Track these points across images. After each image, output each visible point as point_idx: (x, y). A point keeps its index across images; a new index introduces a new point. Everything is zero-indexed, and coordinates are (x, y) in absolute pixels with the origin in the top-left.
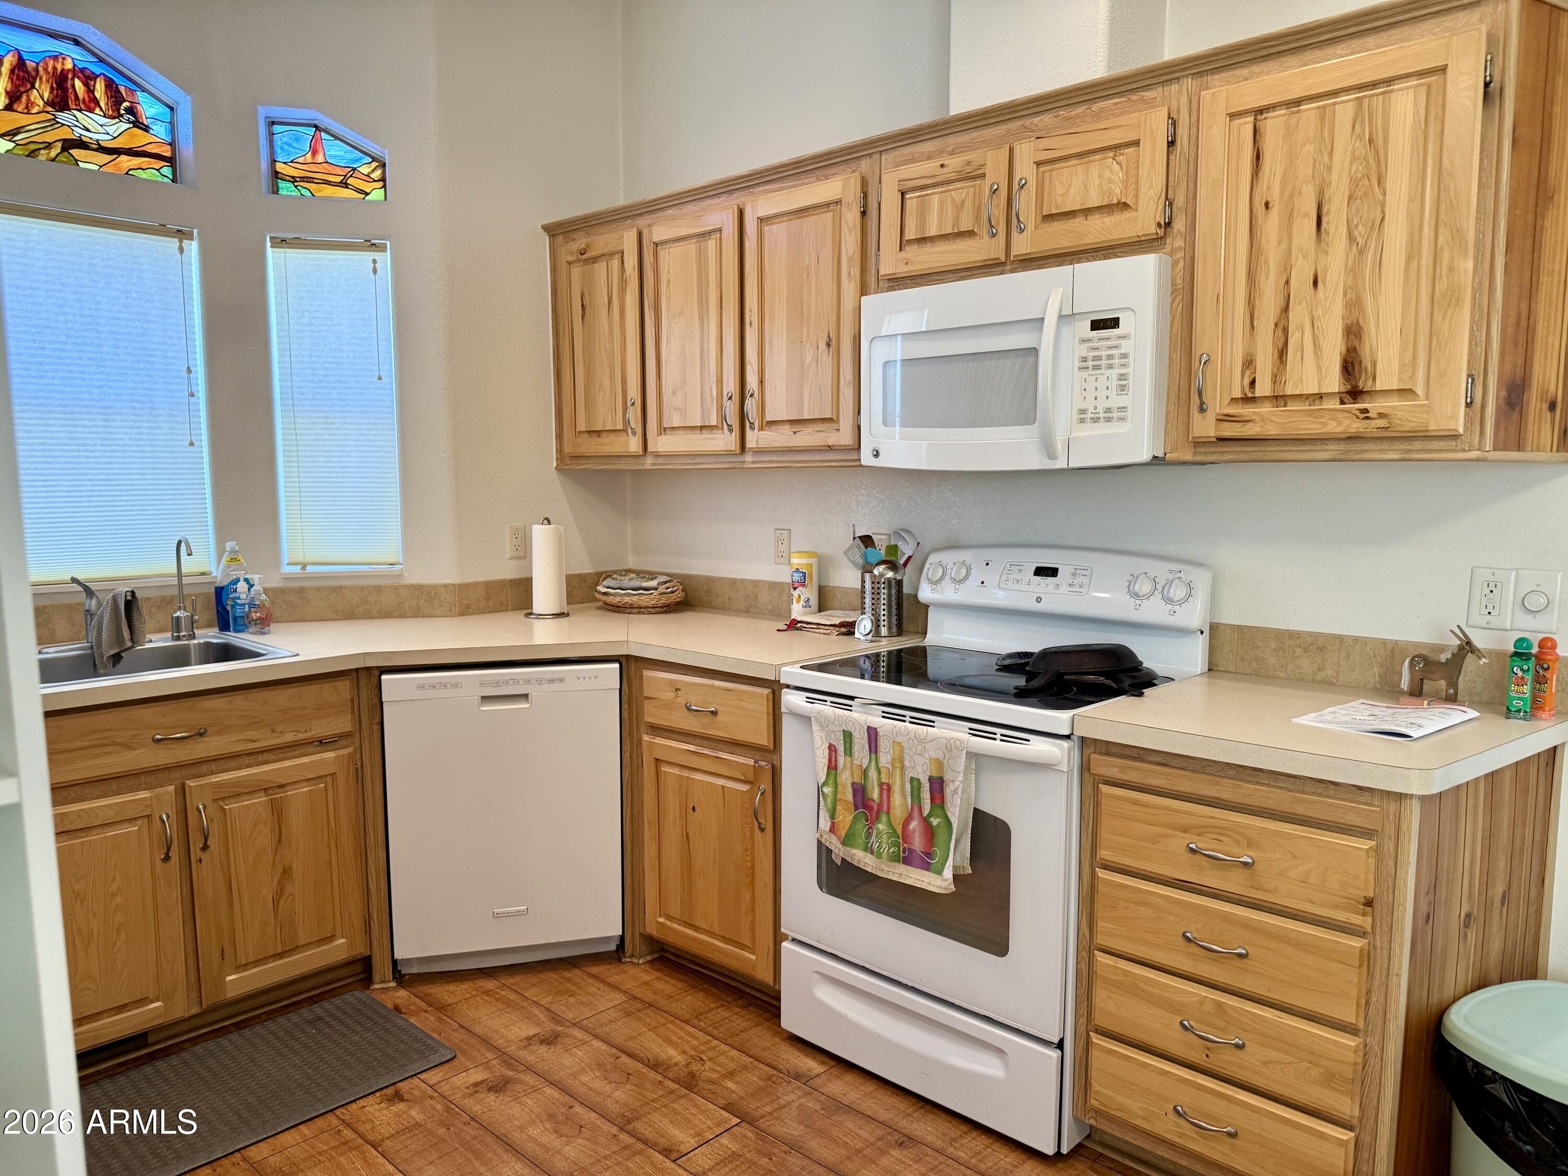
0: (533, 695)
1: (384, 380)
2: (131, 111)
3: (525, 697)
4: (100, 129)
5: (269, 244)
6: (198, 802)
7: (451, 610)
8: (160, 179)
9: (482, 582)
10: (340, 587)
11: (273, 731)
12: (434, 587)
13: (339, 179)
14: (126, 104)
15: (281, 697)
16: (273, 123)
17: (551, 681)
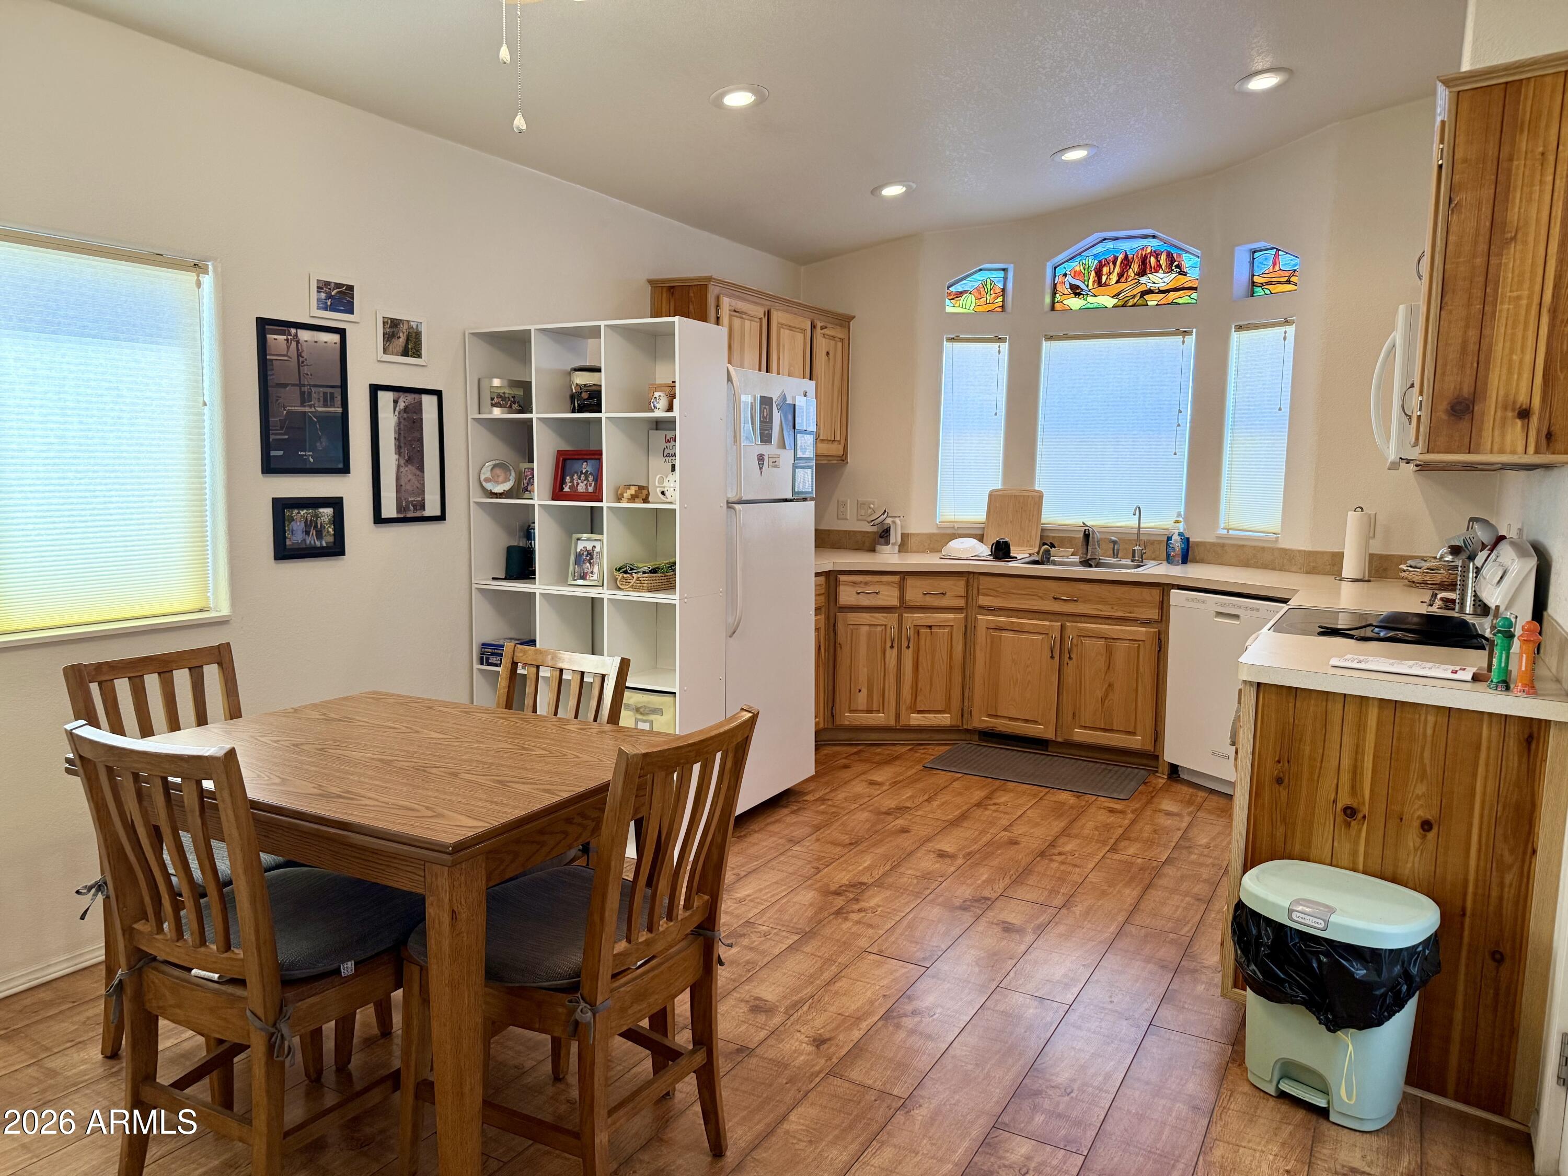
0: (1241, 617)
1: (1283, 410)
2: (1178, 266)
3: (1237, 617)
4: (1161, 281)
5: (1233, 330)
6: (1071, 634)
7: (1301, 569)
8: (1190, 301)
9: (1329, 552)
10: (1243, 546)
11: (1112, 608)
12: (1293, 551)
13: (1285, 279)
14: (1176, 263)
15: (1120, 591)
16: (1255, 252)
17: (1252, 609)
